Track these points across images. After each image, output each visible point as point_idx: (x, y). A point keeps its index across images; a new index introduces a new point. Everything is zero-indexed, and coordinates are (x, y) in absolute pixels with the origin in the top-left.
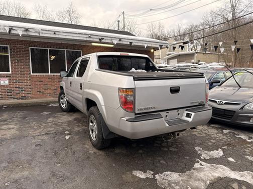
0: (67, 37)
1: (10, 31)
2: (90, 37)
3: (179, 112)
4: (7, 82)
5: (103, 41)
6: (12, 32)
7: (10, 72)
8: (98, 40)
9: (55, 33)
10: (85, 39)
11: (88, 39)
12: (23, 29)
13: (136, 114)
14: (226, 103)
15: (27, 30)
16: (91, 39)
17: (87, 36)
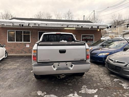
0: (52, 26)
1: (28, 25)
3: (66, 64)
4: (29, 46)
5: (69, 27)
6: (30, 25)
7: (30, 42)
9: (46, 25)
11: (62, 26)
12: (34, 24)
13: (38, 63)
14: (117, 62)
15: (35, 24)
16: (63, 26)
17: (61, 25)
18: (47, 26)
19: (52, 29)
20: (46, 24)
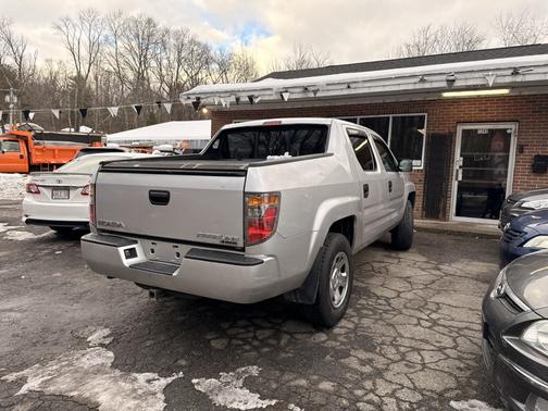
0: (373, 90)
2: (422, 81)
8: (444, 84)
9: (349, 87)
10: (411, 87)
11: (418, 86)
15: (306, 89)
17: (417, 80)
18: (353, 92)
19: (388, 101)
20: (346, 86)
